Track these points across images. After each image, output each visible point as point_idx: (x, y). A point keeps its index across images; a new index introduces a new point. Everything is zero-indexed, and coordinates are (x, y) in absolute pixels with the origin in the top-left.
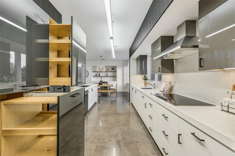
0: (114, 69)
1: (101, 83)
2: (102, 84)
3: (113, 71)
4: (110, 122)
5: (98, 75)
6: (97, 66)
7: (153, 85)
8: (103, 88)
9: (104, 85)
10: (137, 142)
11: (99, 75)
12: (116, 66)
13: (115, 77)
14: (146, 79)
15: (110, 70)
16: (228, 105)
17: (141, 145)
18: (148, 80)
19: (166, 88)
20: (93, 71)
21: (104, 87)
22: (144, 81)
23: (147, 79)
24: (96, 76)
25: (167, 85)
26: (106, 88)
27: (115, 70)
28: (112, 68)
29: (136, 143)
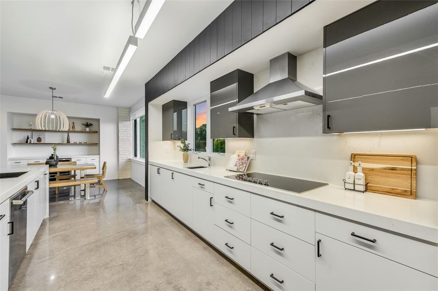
0: (90, 127)
1: (55, 163)
2: (55, 166)
3: (88, 129)
4: (121, 263)
5: (34, 140)
6: (36, 115)
7: (207, 159)
8: (58, 174)
9: (61, 167)
10: (209, 284)
11: (39, 140)
12: (98, 120)
13: (94, 146)
14: (186, 149)
15: (78, 127)
16: (354, 181)
17: (218, 285)
18: (190, 150)
19: (241, 163)
20: (14, 129)
21: (61, 173)
22: (182, 153)
23: (189, 148)
24: (27, 142)
25: (242, 159)
26: (66, 175)
27: (93, 128)
28: (85, 122)
29: (207, 287)
